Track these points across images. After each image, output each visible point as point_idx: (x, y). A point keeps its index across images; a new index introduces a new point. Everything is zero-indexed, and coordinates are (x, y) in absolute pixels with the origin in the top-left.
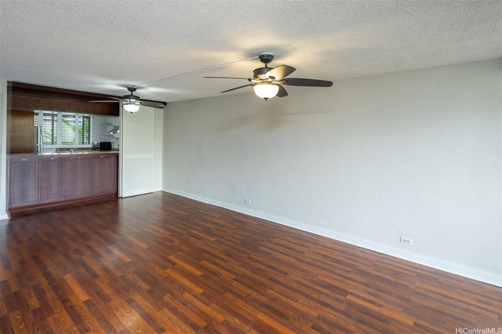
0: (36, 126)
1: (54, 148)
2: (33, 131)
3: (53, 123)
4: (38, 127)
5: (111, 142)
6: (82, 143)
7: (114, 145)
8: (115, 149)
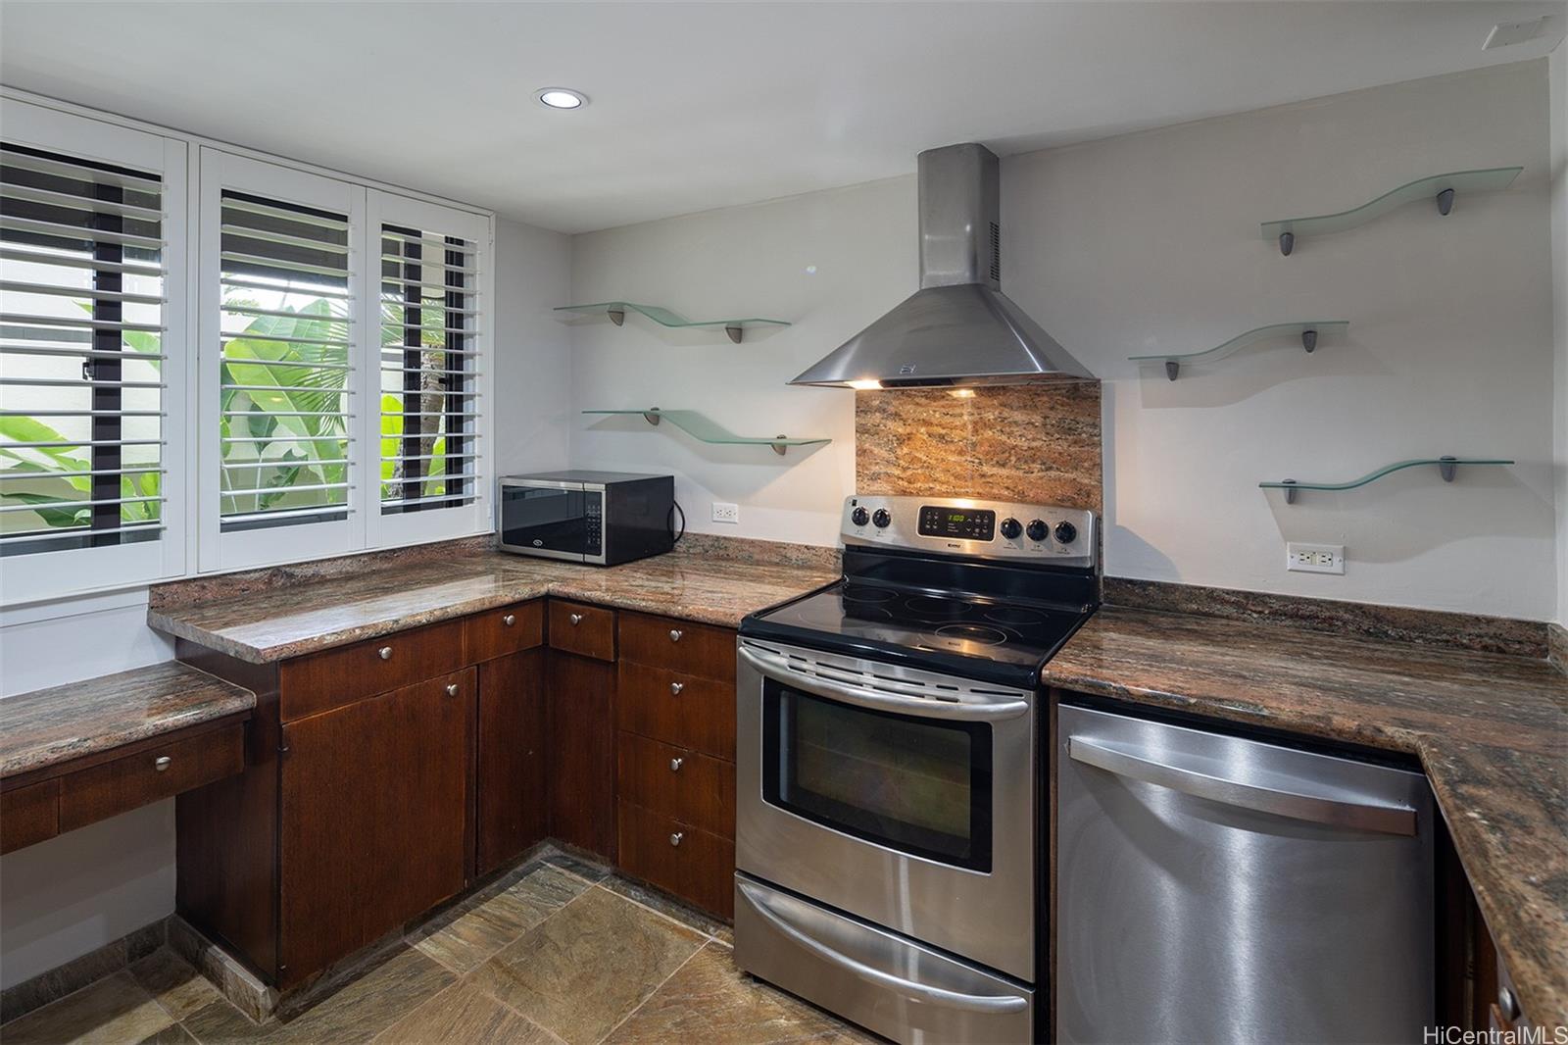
5: (673, 477)
6: (400, 503)
7: (720, 504)
8: (742, 541)
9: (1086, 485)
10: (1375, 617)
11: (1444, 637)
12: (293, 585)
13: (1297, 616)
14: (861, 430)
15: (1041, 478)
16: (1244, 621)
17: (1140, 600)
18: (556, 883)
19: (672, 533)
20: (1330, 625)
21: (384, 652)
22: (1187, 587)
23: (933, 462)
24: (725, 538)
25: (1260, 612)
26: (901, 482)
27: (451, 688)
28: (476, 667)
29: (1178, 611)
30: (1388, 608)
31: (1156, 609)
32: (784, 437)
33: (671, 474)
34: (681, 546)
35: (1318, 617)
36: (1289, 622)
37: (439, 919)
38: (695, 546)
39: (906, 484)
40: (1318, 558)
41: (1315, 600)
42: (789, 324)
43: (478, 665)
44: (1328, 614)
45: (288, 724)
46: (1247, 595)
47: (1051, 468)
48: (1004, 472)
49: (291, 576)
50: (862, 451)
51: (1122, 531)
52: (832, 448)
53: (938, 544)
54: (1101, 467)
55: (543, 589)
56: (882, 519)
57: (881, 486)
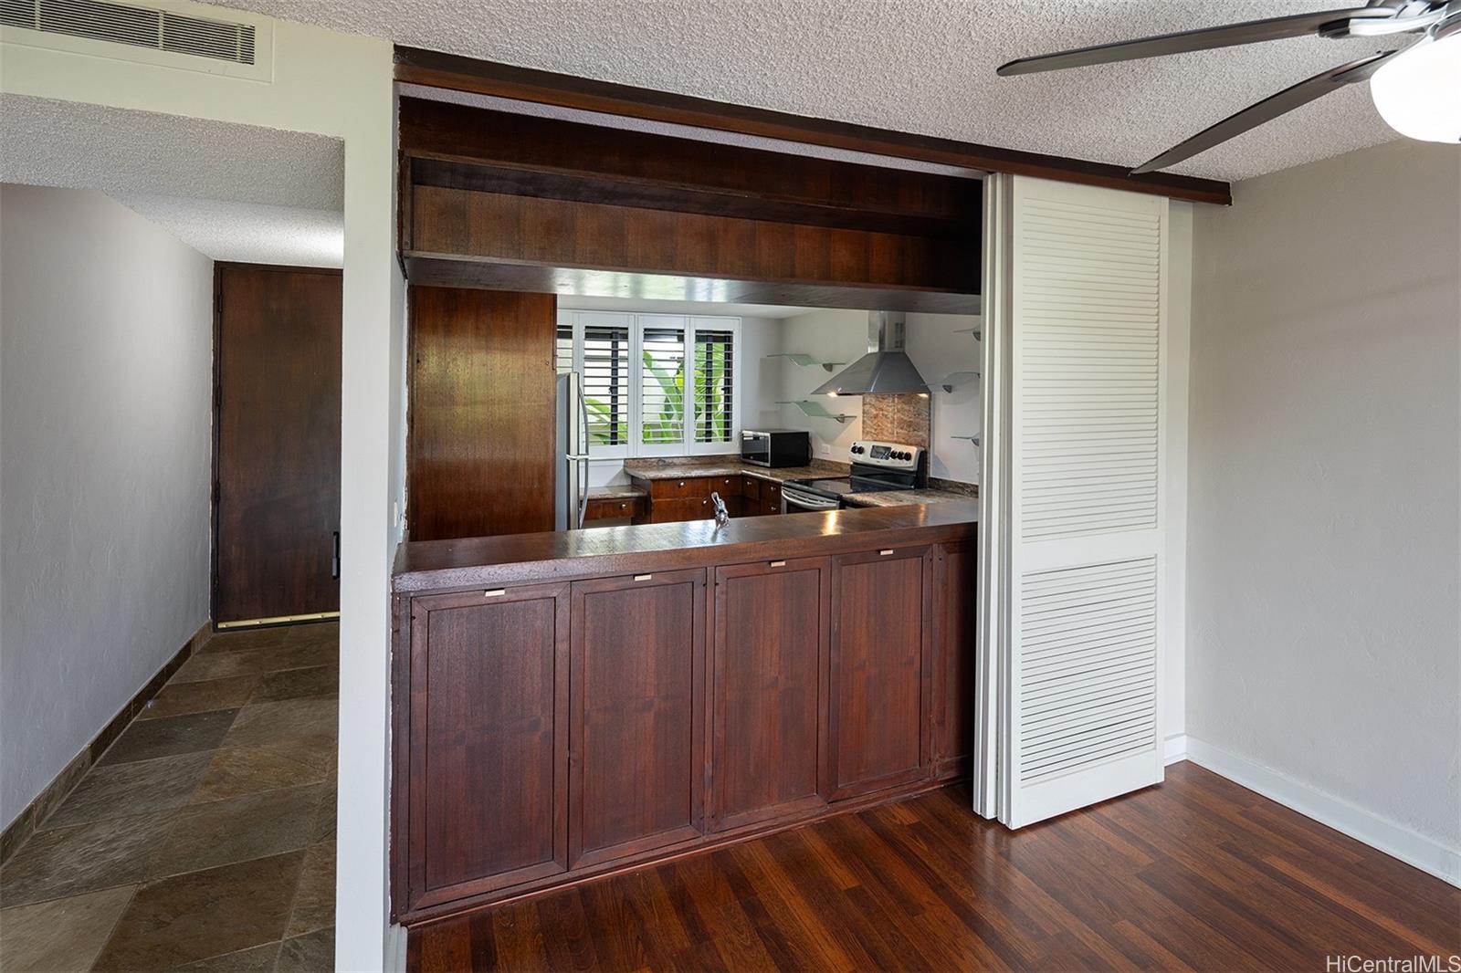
0: (565, 375)
1: (620, 459)
2: (551, 395)
3: (615, 370)
4: (569, 377)
5: (808, 432)
6: (704, 438)
7: (824, 445)
8: (829, 461)
9: (924, 437)
12: (665, 465)
14: (864, 412)
19: (808, 458)
21: (682, 484)
22: (950, 481)
23: (884, 427)
24: (825, 460)
26: (874, 435)
27: (705, 502)
32: (841, 415)
34: (812, 463)
38: (816, 464)
42: (842, 363)
45: (653, 501)
47: (915, 430)
48: (902, 432)
49: (665, 462)
50: (864, 422)
51: (936, 457)
52: (856, 420)
53: (874, 461)
54: (930, 430)
55: (740, 472)
56: (861, 451)
57: (869, 437)
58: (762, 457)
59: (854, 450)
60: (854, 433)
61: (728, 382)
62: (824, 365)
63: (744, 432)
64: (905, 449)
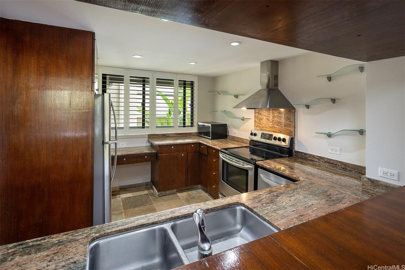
5: (227, 124)
6: (182, 125)
7: (234, 130)
8: (237, 137)
9: (292, 131)
10: (345, 165)
11: (359, 171)
12: (166, 137)
13: (330, 163)
14: (255, 117)
15: (284, 129)
16: (320, 163)
17: (301, 156)
18: (200, 192)
19: (227, 135)
20: (336, 166)
21: (172, 147)
22: (309, 154)
23: (266, 124)
24: (234, 137)
25: (323, 161)
26: (261, 128)
27: (183, 155)
28: (187, 153)
29: (307, 159)
30: (347, 163)
31: (303, 158)
32: (244, 117)
33: (226, 123)
34: (228, 137)
35: (333, 164)
36: (328, 164)
37: (181, 192)
38: (230, 138)
39: (262, 128)
40: (335, 150)
41: (333, 160)
42: (244, 95)
43: (187, 152)
44: (335, 163)
45: (160, 155)
46: (320, 157)
47: (285, 127)
48: (278, 127)
49: (165, 135)
50: (255, 121)
51: (298, 141)
52: (250, 120)
53: (263, 140)
54: (295, 127)
55: (198, 142)
56: (255, 135)
57: (258, 128)
58: (207, 134)
59: (252, 134)
60: (250, 126)
61: (192, 102)
62: (234, 96)
63: (199, 123)
64: (282, 136)
